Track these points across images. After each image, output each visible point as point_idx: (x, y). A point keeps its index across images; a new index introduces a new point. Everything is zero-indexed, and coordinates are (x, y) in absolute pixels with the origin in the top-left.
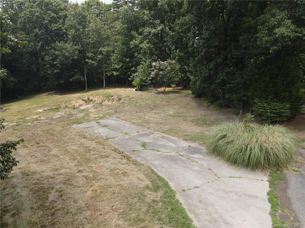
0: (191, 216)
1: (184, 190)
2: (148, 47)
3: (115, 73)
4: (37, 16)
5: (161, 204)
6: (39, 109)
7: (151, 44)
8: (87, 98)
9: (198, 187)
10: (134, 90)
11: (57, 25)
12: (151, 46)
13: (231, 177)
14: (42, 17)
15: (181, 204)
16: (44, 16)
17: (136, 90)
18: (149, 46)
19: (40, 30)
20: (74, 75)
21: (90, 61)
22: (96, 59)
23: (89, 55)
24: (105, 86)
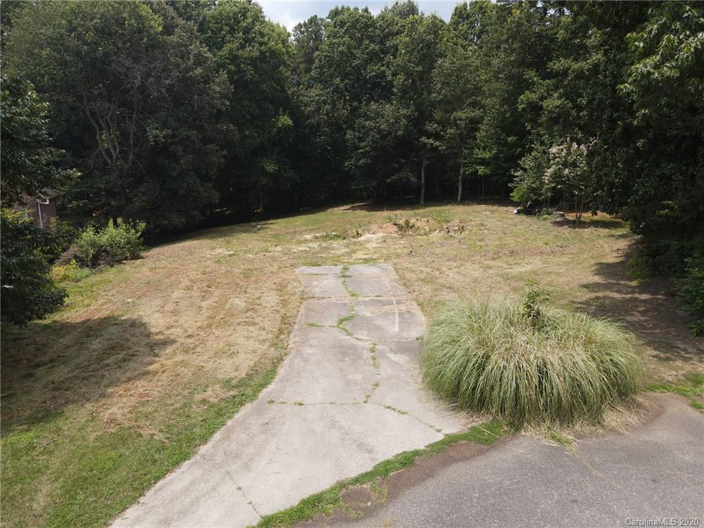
0: (217, 436)
1: (271, 402)
2: (558, 107)
3: (481, 170)
4: (342, 53)
5: (206, 407)
6: (309, 234)
7: (566, 100)
8: (404, 220)
9: (301, 405)
10: (515, 211)
11: (377, 67)
12: (568, 103)
13: (388, 407)
14: (352, 53)
16: (355, 52)
17: (519, 212)
18: (561, 104)
19: (342, 81)
20: (398, 171)
21: (431, 141)
22: (443, 137)
23: (431, 127)
24: (461, 198)
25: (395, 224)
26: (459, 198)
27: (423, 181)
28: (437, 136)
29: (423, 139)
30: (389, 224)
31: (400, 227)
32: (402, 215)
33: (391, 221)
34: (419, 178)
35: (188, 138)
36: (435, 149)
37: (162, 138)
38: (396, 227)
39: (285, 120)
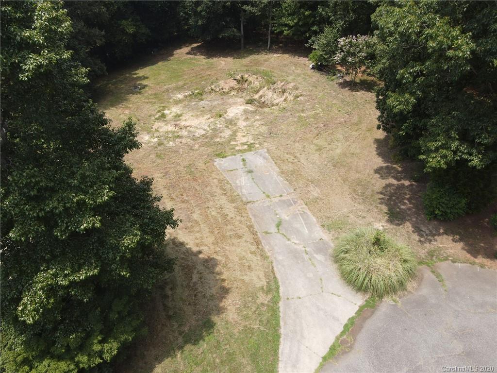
0: (282, 323)
1: (288, 299)
3: (286, 32)
5: (266, 308)
6: (179, 93)
8: (240, 75)
9: (300, 298)
10: (311, 67)
13: (332, 294)
15: (279, 312)
17: (313, 68)
21: (250, 8)
26: (269, 46)
28: (253, 3)
30: (231, 80)
31: (238, 81)
33: (232, 76)
38: (235, 81)
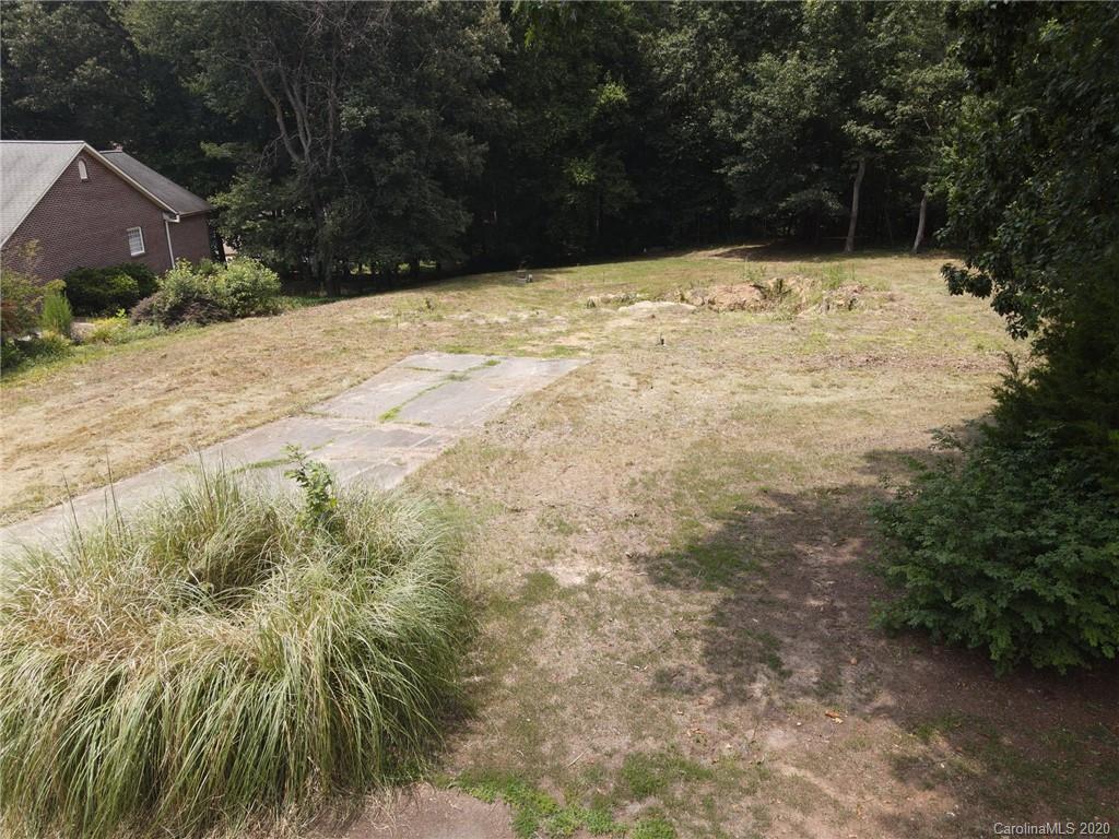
8: (775, 279)
20: (805, 186)
21: (865, 129)
22: (888, 120)
23: (872, 101)
24: (920, 243)
25: (756, 286)
26: (916, 244)
27: (855, 208)
28: (878, 119)
29: (851, 127)
30: (746, 286)
31: (766, 294)
32: (774, 271)
33: (752, 280)
34: (847, 202)
35: (413, 121)
36: (870, 145)
37: (361, 122)
38: (757, 291)
39: (615, 92)
